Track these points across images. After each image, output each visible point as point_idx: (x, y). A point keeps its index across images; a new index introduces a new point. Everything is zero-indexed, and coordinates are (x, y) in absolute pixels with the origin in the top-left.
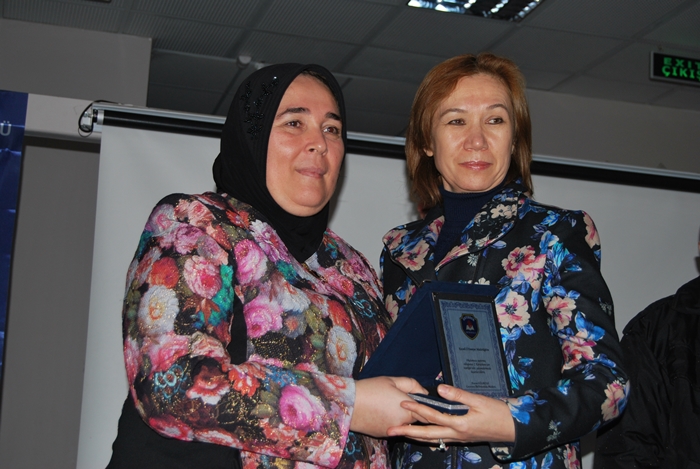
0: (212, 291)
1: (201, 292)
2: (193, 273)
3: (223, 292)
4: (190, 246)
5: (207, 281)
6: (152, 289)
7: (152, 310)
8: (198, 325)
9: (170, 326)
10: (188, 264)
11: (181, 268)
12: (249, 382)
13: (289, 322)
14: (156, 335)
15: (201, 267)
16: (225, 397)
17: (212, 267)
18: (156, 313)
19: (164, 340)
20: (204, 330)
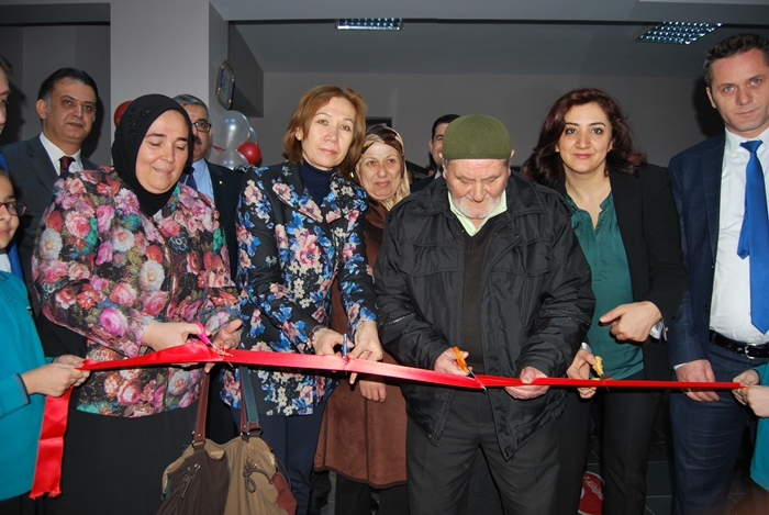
0: (84, 234)
1: (77, 234)
2: (72, 221)
3: (92, 235)
4: (71, 204)
5: (81, 228)
6: (47, 229)
7: (47, 243)
8: (74, 256)
9: (56, 256)
10: (68, 217)
11: (64, 219)
12: (89, 302)
13: (116, 257)
14: (49, 260)
15: (77, 218)
16: (72, 306)
17: (84, 219)
18: (49, 246)
19: (53, 264)
20: (78, 260)
